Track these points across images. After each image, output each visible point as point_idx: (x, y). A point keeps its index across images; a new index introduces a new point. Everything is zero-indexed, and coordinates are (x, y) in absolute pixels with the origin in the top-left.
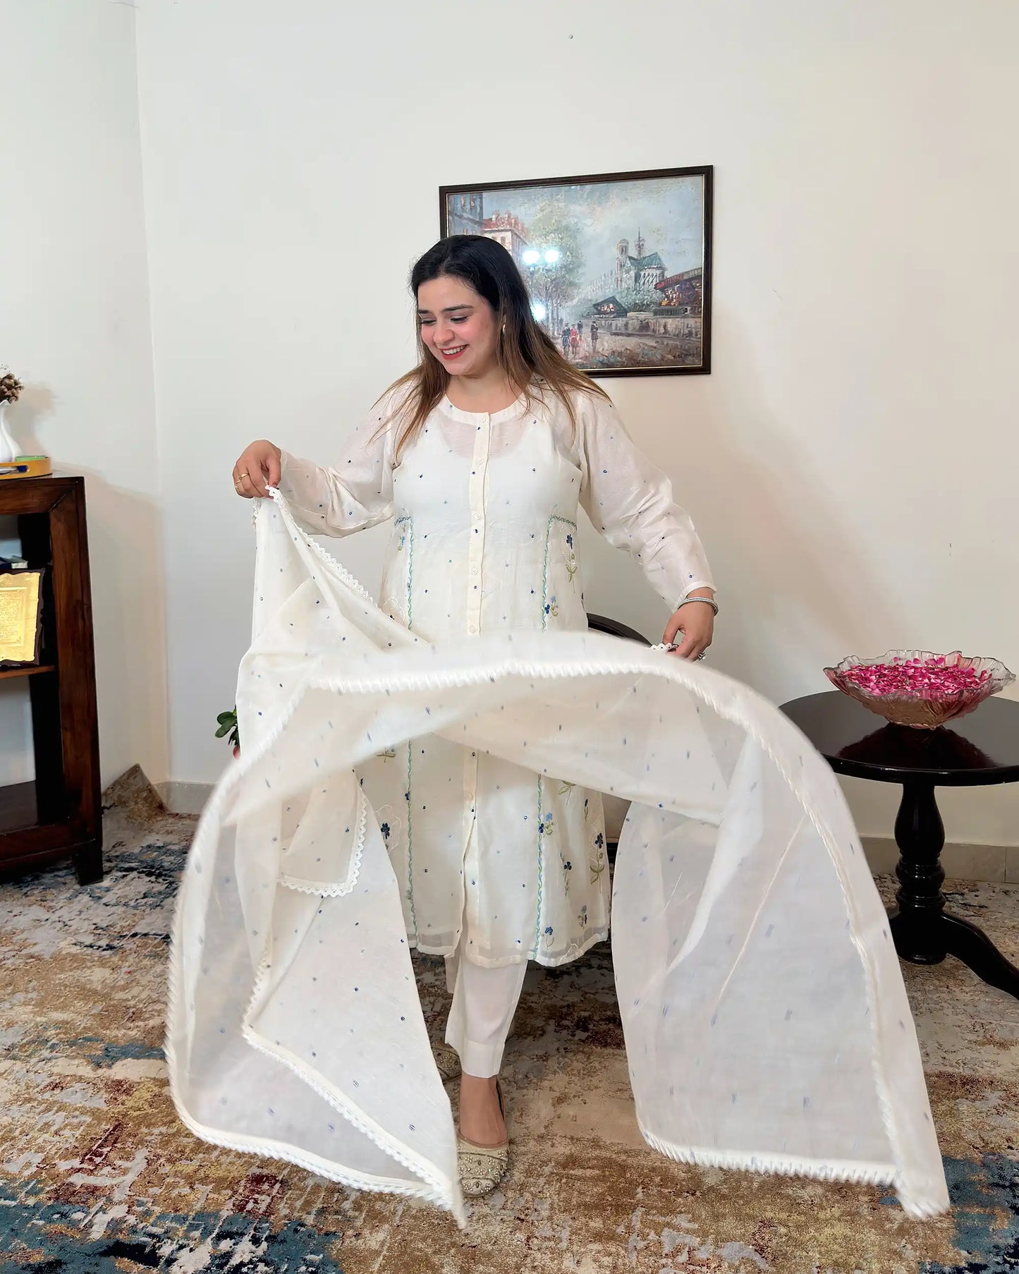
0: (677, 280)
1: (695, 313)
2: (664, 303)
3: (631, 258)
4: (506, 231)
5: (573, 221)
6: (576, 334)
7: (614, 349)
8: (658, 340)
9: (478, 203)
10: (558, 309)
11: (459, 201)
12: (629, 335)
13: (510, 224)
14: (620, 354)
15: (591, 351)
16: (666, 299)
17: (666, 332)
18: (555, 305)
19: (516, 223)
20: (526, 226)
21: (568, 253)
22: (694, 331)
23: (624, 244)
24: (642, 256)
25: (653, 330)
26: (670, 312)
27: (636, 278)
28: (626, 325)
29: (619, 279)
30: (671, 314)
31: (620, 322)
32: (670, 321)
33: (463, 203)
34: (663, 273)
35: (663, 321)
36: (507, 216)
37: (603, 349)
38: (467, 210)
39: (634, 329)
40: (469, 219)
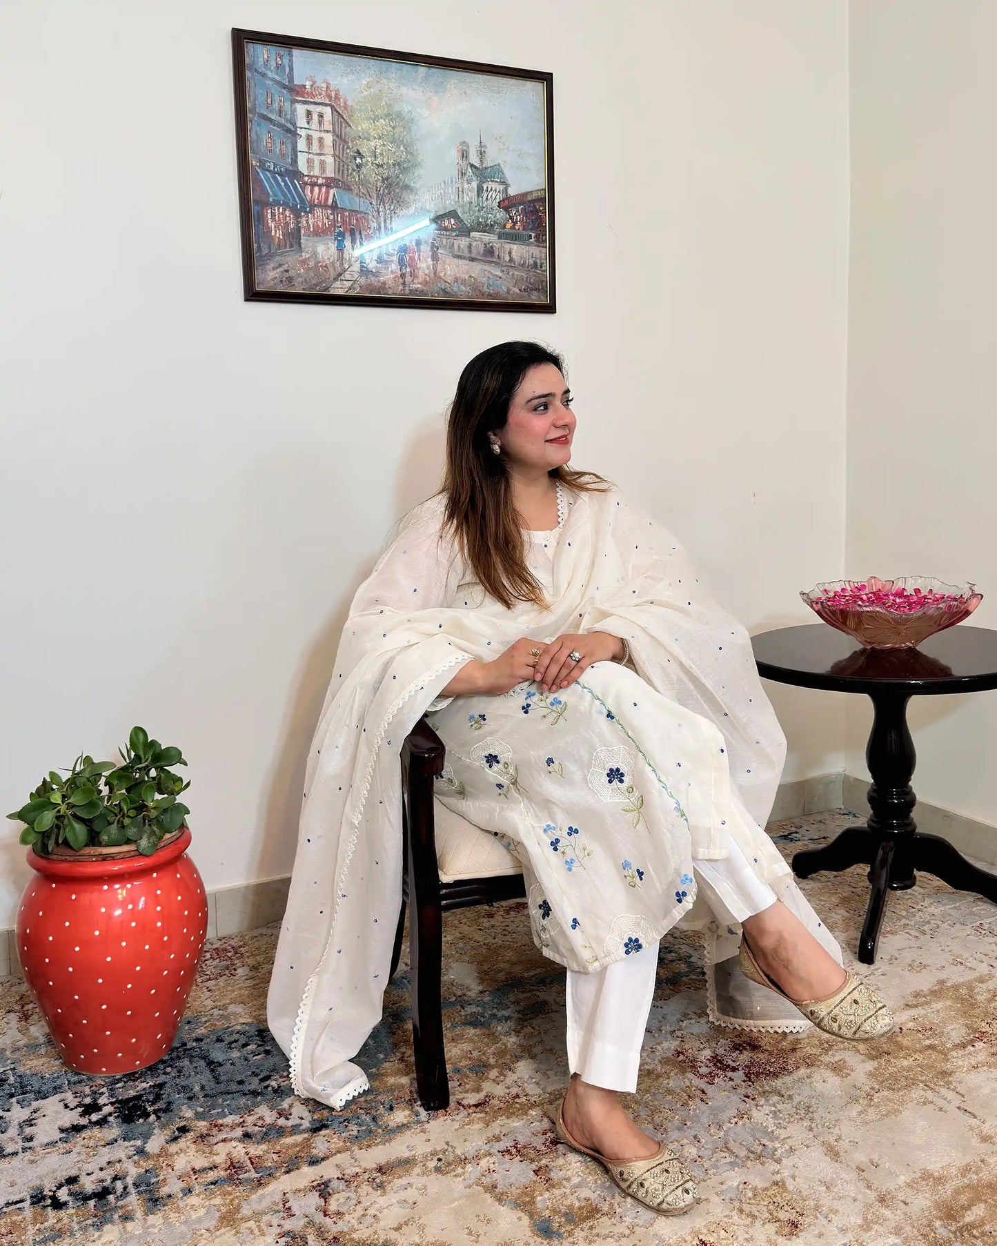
0: (521, 199)
1: (540, 241)
2: (508, 226)
3: (472, 166)
4: (326, 105)
5: (406, 108)
6: (414, 252)
7: (458, 275)
8: (503, 269)
9: (286, 61)
10: (391, 217)
11: (259, 54)
12: (473, 260)
13: (330, 97)
14: (464, 282)
15: (432, 275)
16: (510, 221)
17: (511, 260)
18: (388, 212)
19: (337, 97)
20: (349, 103)
21: (402, 148)
22: (538, 261)
23: (465, 148)
24: (484, 166)
25: (498, 256)
26: (514, 237)
27: (478, 191)
28: (470, 247)
29: (461, 189)
30: (516, 240)
31: (463, 242)
32: (515, 247)
33: (266, 57)
34: (506, 189)
35: (507, 247)
36: (324, 85)
37: (445, 274)
38: (272, 68)
39: (478, 253)
40: (273, 80)
